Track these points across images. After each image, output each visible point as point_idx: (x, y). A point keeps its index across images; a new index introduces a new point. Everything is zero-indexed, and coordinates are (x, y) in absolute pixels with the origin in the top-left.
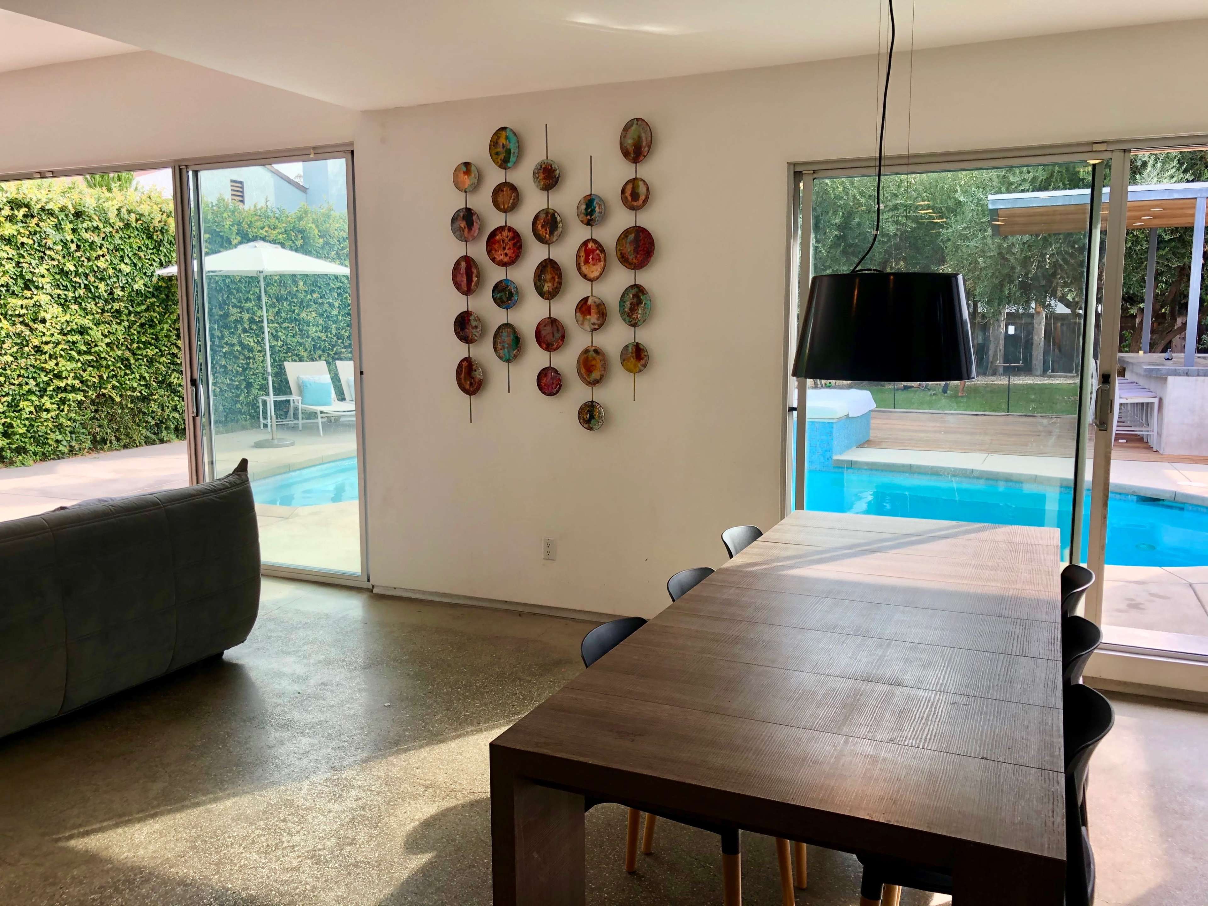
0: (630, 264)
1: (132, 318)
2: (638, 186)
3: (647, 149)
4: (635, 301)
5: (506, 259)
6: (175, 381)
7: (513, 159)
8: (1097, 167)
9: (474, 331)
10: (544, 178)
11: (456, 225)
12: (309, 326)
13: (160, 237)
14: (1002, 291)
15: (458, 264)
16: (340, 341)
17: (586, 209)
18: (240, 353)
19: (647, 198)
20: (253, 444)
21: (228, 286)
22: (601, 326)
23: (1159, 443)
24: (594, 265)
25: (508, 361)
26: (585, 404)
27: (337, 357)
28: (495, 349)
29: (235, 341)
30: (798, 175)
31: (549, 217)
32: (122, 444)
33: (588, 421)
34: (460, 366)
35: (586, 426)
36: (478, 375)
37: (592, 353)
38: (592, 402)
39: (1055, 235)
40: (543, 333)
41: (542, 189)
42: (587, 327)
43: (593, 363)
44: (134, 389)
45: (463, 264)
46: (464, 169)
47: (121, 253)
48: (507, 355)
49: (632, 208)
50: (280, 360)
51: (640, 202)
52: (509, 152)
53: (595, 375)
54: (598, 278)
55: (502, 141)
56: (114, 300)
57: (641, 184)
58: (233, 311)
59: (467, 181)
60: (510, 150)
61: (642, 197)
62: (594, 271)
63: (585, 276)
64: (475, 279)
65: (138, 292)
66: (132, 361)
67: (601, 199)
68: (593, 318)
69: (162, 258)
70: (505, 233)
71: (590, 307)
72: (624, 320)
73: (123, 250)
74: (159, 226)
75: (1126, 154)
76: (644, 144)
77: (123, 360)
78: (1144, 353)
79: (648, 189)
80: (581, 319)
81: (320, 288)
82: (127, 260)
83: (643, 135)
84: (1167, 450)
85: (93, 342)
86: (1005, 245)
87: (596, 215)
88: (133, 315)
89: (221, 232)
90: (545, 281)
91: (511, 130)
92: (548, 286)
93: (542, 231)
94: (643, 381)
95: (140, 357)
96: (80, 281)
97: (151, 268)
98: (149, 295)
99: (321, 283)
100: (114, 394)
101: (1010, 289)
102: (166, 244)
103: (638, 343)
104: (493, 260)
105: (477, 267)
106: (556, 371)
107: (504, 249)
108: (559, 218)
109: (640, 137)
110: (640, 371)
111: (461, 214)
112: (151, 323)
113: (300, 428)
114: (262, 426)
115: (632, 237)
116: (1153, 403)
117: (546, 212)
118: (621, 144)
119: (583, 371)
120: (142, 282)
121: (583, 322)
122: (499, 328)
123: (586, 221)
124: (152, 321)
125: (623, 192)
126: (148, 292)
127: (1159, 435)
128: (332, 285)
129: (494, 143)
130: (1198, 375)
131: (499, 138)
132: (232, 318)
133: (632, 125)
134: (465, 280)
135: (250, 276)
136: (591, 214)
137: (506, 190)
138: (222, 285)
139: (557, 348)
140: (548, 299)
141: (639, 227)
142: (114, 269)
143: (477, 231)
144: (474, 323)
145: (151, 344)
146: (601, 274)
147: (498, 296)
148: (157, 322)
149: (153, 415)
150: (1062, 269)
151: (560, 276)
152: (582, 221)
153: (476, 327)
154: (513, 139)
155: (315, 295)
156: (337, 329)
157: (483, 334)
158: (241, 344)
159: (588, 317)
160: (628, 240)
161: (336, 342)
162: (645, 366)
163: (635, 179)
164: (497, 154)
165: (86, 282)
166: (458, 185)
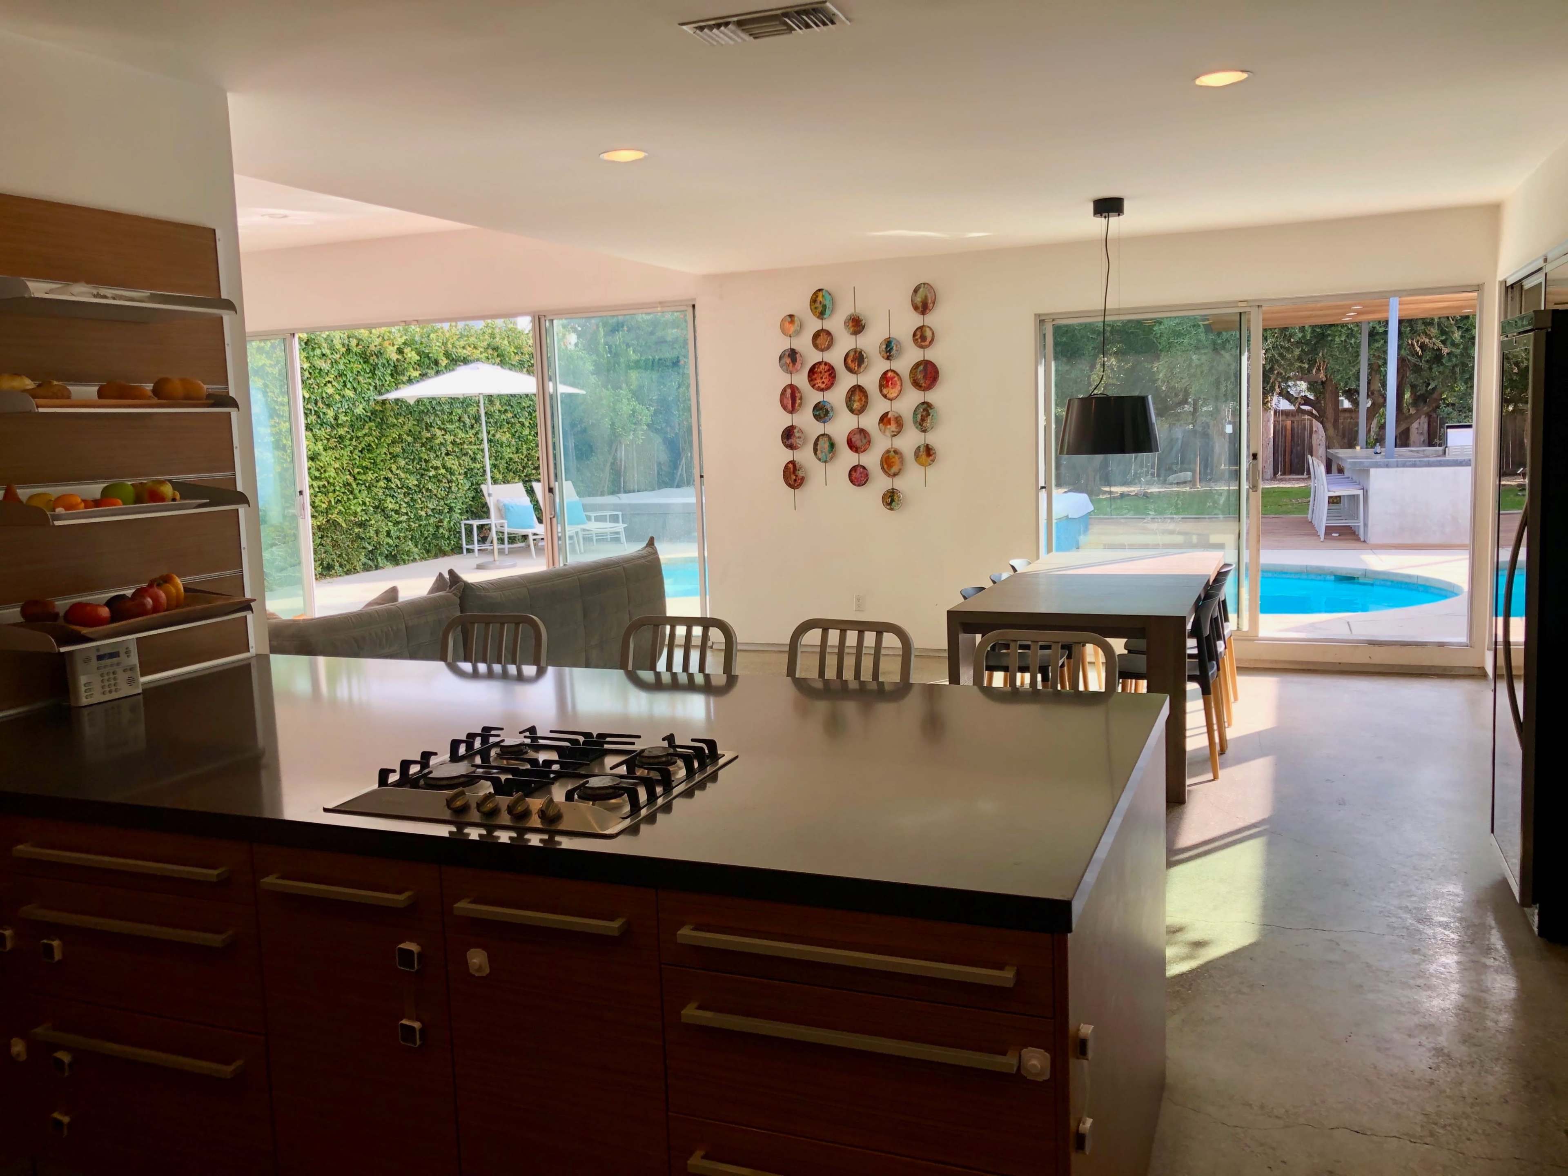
0: (921, 387)
1: (354, 443)
2: (925, 331)
3: (931, 305)
4: (924, 413)
5: (823, 386)
6: (391, 506)
7: (828, 312)
8: (1242, 315)
9: (798, 440)
10: (853, 326)
11: (783, 361)
12: (502, 447)
13: (376, 360)
14: (1218, 389)
15: (784, 390)
16: (530, 463)
17: (886, 348)
18: (444, 476)
19: (933, 339)
20: (475, 566)
21: (434, 408)
22: (899, 432)
23: (1365, 532)
24: (892, 388)
25: (825, 462)
26: (888, 491)
27: (527, 479)
28: (815, 453)
29: (439, 464)
30: (1042, 322)
31: (857, 355)
32: (345, 570)
33: (890, 504)
34: (786, 467)
35: (888, 507)
36: (800, 474)
37: (892, 453)
38: (893, 489)
39: (1271, 329)
40: (854, 440)
41: (852, 334)
42: (888, 433)
43: (893, 460)
44: (355, 514)
45: (789, 391)
46: (789, 319)
47: (344, 379)
48: (825, 457)
49: (921, 347)
50: (477, 484)
51: (927, 343)
52: (825, 307)
53: (894, 470)
54: (897, 397)
55: (820, 298)
56: (338, 425)
57: (928, 329)
58: (439, 433)
59: (792, 329)
60: (826, 305)
61: (929, 339)
62: (893, 393)
63: (885, 396)
64: (798, 401)
65: (359, 418)
66: (355, 486)
67: (898, 341)
68: (893, 427)
69: (377, 382)
70: (822, 366)
71: (890, 419)
72: (917, 428)
73: (346, 375)
74: (376, 350)
75: (1260, 309)
76: (930, 301)
77: (347, 484)
78: (1361, 448)
79: (933, 334)
80: (883, 428)
81: (512, 407)
82: (349, 385)
83: (929, 295)
84: (1373, 539)
85: (322, 468)
86: (1219, 341)
87: (893, 352)
88: (354, 440)
89: (429, 353)
90: (854, 401)
91: (827, 291)
92: (856, 405)
93: (852, 365)
94: (932, 471)
95: (361, 482)
96: (311, 408)
97: (368, 392)
98: (367, 419)
99: (514, 402)
100: (340, 520)
101: (1226, 386)
102: (380, 367)
103: (927, 445)
104: (813, 386)
105: (799, 392)
106: (864, 468)
107: (822, 378)
108: (865, 355)
109: (926, 297)
110: (930, 465)
111: (787, 353)
112: (369, 448)
113: (507, 552)
114: (465, 551)
115: (921, 368)
116: (1358, 496)
117: (855, 350)
118: (912, 301)
119: (885, 467)
120: (361, 406)
121: (885, 430)
122: (818, 438)
123: (886, 357)
124: (369, 445)
125: (914, 335)
126: (366, 416)
127: (1366, 525)
128: (524, 404)
129: (814, 300)
130: (1397, 466)
131: (817, 296)
132: (438, 441)
133: (920, 288)
134: (790, 402)
135: (453, 397)
136: (890, 351)
137: (823, 336)
138: (429, 408)
139: (864, 451)
140: (856, 414)
141: (927, 361)
142: (340, 394)
143: (800, 365)
144: (797, 435)
145: (370, 469)
146: (898, 395)
147: (818, 413)
148: (374, 447)
149: (369, 541)
150: (1280, 366)
151: (866, 397)
152: (883, 357)
153: (799, 437)
154: (828, 297)
155: (509, 415)
156: (528, 449)
157: (805, 442)
158: (444, 467)
159: (889, 427)
160: (919, 371)
161: (526, 464)
162: (933, 461)
163: (923, 326)
164: (816, 308)
165: (316, 409)
166: (784, 331)
